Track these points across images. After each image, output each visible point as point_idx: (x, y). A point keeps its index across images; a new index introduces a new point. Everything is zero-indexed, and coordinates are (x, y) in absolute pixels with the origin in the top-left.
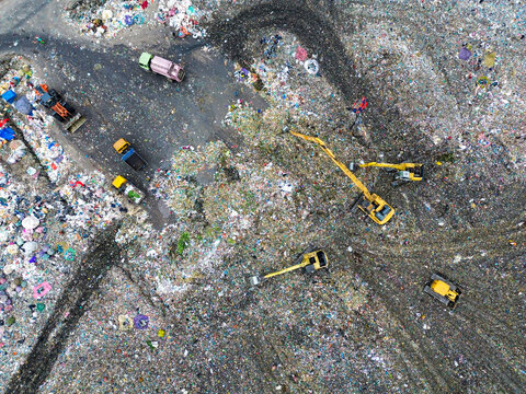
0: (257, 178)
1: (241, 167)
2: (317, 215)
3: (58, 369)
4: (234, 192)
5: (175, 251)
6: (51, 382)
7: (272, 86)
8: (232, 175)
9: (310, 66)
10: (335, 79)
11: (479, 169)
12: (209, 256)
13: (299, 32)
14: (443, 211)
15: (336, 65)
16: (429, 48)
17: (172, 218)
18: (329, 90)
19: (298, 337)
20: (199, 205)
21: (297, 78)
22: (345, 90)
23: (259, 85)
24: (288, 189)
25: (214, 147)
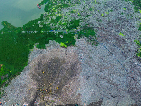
0: (46, 100)
1: (46, 101)
2: (46, 94)
3: (65, 104)
4: (48, 101)
5: (54, 102)
6: (66, 104)
7: (39, 103)
8: (47, 102)
9: (36, 102)
10: (36, 99)
11: (38, 85)
12: (53, 99)
13: (33, 104)
14: (42, 86)
15: (35, 100)
16: (30, 94)
17: (52, 104)
18: (37, 99)
19: (54, 90)
20: (50, 103)
21: (37, 102)
22: (36, 98)
23: (39, 105)
24: (46, 97)
25: (45, 105)
